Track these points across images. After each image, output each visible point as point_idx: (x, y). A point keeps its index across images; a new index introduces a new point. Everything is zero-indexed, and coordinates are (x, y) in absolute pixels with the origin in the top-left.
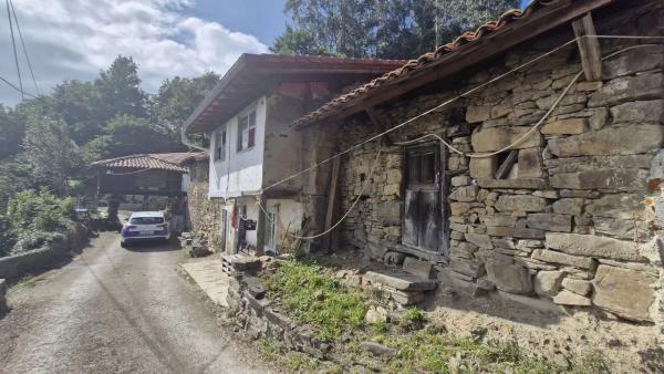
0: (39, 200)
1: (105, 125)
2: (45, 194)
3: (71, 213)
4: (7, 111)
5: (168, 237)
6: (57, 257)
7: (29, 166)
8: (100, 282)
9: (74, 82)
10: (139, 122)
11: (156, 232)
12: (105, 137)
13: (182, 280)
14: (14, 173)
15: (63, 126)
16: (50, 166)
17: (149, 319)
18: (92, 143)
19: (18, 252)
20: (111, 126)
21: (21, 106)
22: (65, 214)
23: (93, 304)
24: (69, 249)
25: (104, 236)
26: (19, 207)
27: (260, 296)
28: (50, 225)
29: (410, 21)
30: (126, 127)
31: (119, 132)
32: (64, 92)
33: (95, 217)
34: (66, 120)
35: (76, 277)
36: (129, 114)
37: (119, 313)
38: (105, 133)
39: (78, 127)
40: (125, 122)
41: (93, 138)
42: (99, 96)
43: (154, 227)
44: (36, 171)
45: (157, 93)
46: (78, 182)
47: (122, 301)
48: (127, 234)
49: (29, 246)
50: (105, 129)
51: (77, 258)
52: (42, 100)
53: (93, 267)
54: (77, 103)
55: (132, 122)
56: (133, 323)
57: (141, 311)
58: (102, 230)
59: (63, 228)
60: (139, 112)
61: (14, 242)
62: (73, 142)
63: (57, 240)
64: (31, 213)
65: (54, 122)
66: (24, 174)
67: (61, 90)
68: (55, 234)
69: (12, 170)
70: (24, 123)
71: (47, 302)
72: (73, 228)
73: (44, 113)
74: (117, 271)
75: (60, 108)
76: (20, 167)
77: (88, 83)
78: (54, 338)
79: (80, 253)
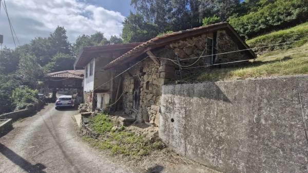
0: (24, 91)
1: (52, 58)
2: (27, 88)
3: (37, 96)
4: (11, 51)
5: (73, 105)
6: (31, 112)
7: (21, 75)
8: (44, 121)
9: (39, 38)
10: (67, 56)
11: (69, 104)
12: (52, 63)
13: (72, 120)
14: (16, 78)
15: (35, 58)
16: (30, 75)
17: (56, 131)
18: (47, 65)
19: (17, 110)
20: (55, 58)
21: (17, 49)
22: (34, 96)
23: (41, 127)
24: (35, 110)
25: (50, 105)
26: (17, 94)
27: (86, 123)
28: (29, 101)
29: (188, 7)
30: (61, 58)
31: (59, 60)
32: (35, 43)
33: (47, 97)
34: (36, 55)
35: (37, 119)
36: (62, 52)
37: (47, 130)
38: (52, 61)
39: (41, 58)
40: (61, 56)
41: (47, 63)
42: (50, 44)
43: (67, 102)
44: (24, 77)
45: (75, 42)
46: (42, 82)
47: (50, 126)
48: (57, 104)
49: (21, 108)
50: (52, 59)
51: (38, 113)
52: (26, 46)
53: (43, 116)
54: (41, 48)
55: (63, 56)
56: (51, 132)
57: (54, 129)
58: (50, 103)
59: (33, 102)
60: (67, 51)
61: (15, 107)
62: (39, 65)
63: (30, 106)
64: (21, 96)
65: (31, 57)
66: (19, 79)
67: (34, 42)
68: (30, 104)
69: (14, 77)
70: (19, 57)
71: (26, 126)
72: (37, 102)
73: (27, 52)
74: (51, 117)
75: (34, 50)
76: (18, 76)
77: (45, 38)
78: (26, 135)
79: (39, 111)
